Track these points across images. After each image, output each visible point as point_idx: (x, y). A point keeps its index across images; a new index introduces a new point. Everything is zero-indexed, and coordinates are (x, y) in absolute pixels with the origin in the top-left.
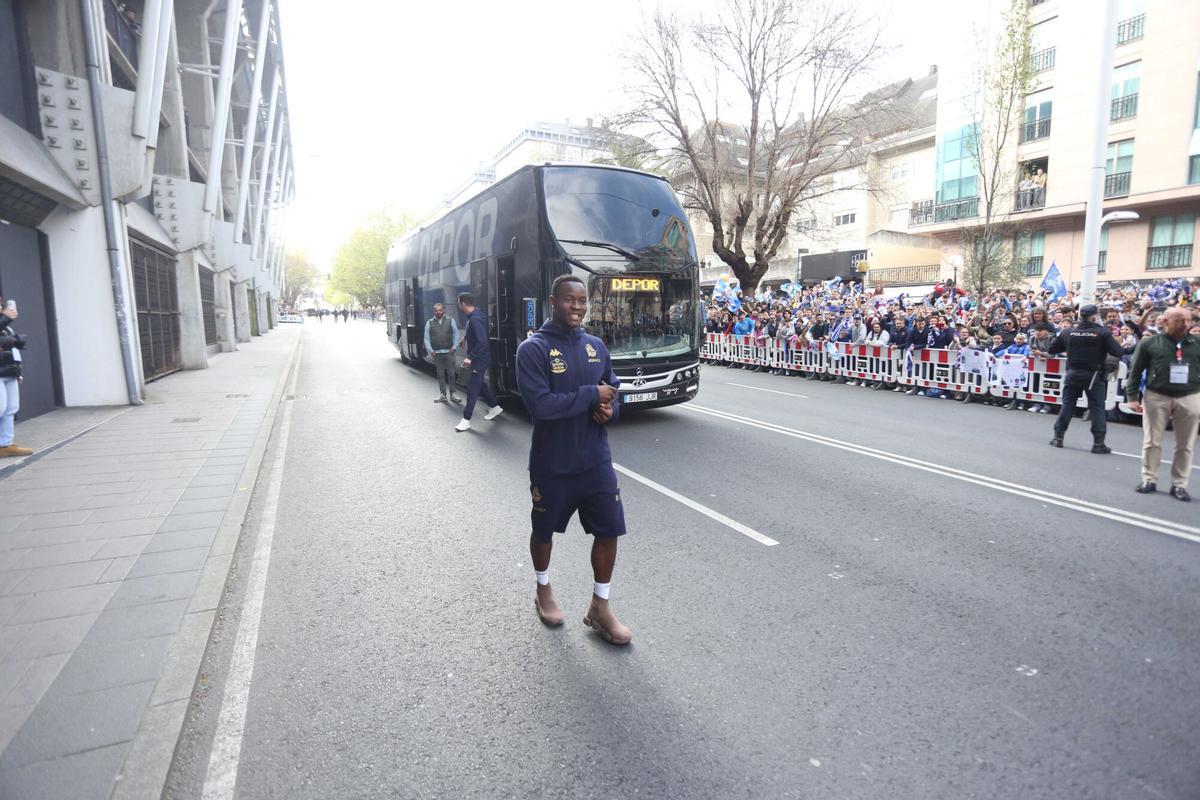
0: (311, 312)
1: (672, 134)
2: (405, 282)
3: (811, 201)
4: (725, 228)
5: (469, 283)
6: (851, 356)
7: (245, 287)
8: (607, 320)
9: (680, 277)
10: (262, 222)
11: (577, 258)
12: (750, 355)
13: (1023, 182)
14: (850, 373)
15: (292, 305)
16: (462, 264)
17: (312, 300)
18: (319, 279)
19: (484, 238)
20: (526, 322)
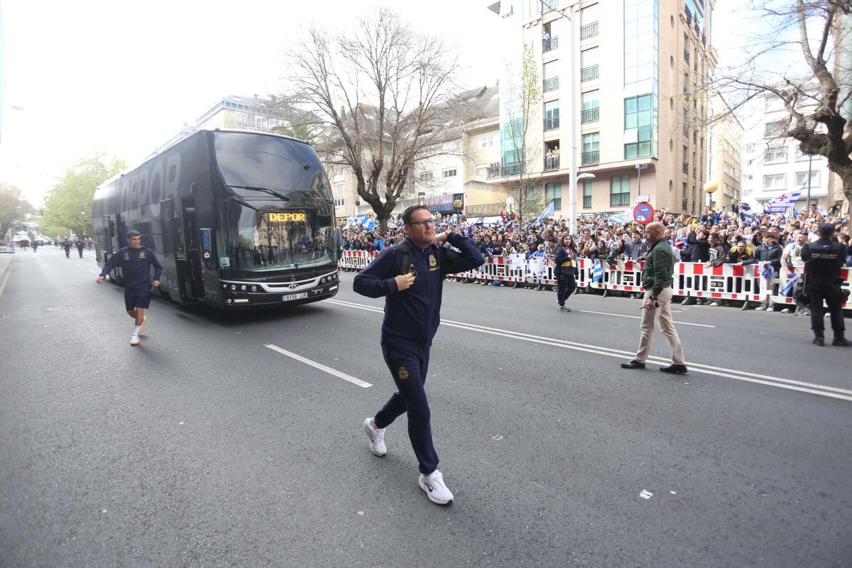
1: (327, 112)
2: (110, 217)
4: (365, 178)
5: (159, 217)
8: (272, 245)
11: (244, 199)
13: (548, 154)
16: (155, 203)
19: (173, 183)
20: (203, 246)
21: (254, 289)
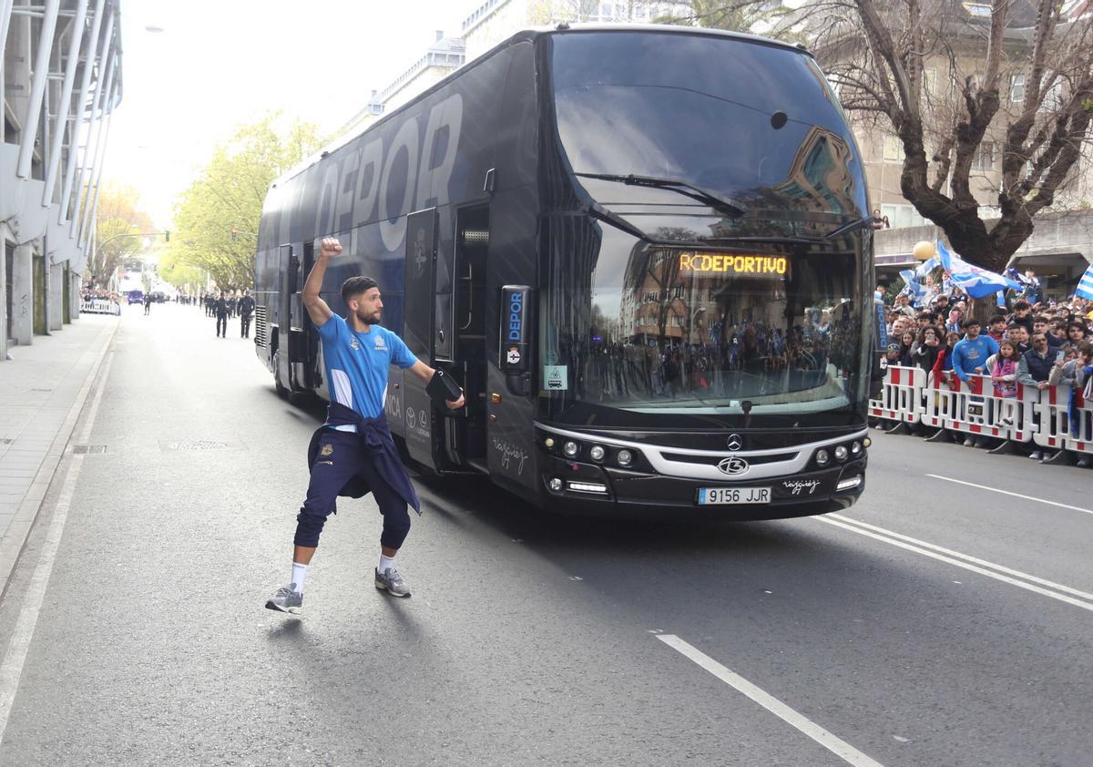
0: (134, 296)
2: (291, 248)
5: (402, 255)
7: (31, 250)
8: (668, 333)
9: (828, 250)
10: (66, 140)
11: (614, 209)
12: (985, 416)
15: (105, 283)
18: (152, 239)
19: (437, 170)
20: (506, 331)
21: (624, 458)
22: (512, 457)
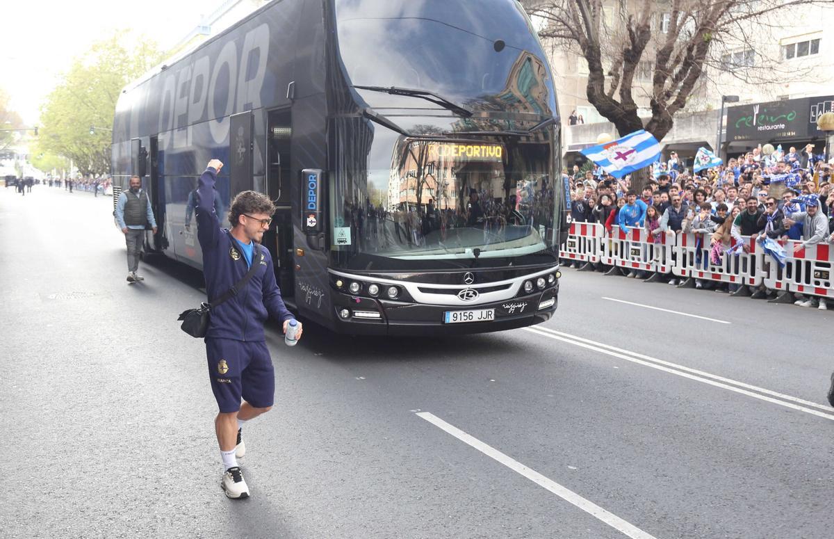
2: (140, 141)
3: (744, 23)
4: (607, 66)
5: (228, 144)
6: (803, 260)
9: (532, 141)
11: (381, 112)
12: (642, 256)
14: (801, 288)
16: (220, 119)
17: (13, 162)
18: (23, 134)
19: (251, 82)
20: (305, 203)
21: (393, 292)
22: (313, 296)
